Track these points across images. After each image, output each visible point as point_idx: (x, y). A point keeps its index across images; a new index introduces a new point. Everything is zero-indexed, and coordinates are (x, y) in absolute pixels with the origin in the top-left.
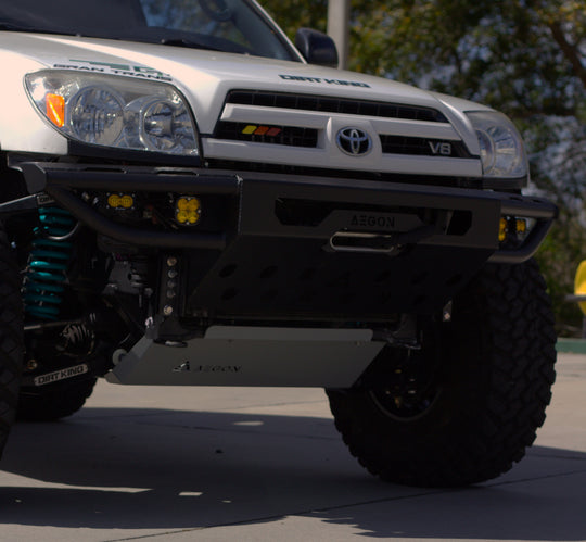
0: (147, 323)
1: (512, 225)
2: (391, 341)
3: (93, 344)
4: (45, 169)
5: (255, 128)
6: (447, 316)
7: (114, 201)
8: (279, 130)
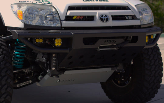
0: (48, 71)
1: (149, 36)
2: (116, 70)
3: (33, 73)
4: (18, 33)
5: (76, 17)
6: (132, 63)
7: (37, 41)
8: (83, 17)
